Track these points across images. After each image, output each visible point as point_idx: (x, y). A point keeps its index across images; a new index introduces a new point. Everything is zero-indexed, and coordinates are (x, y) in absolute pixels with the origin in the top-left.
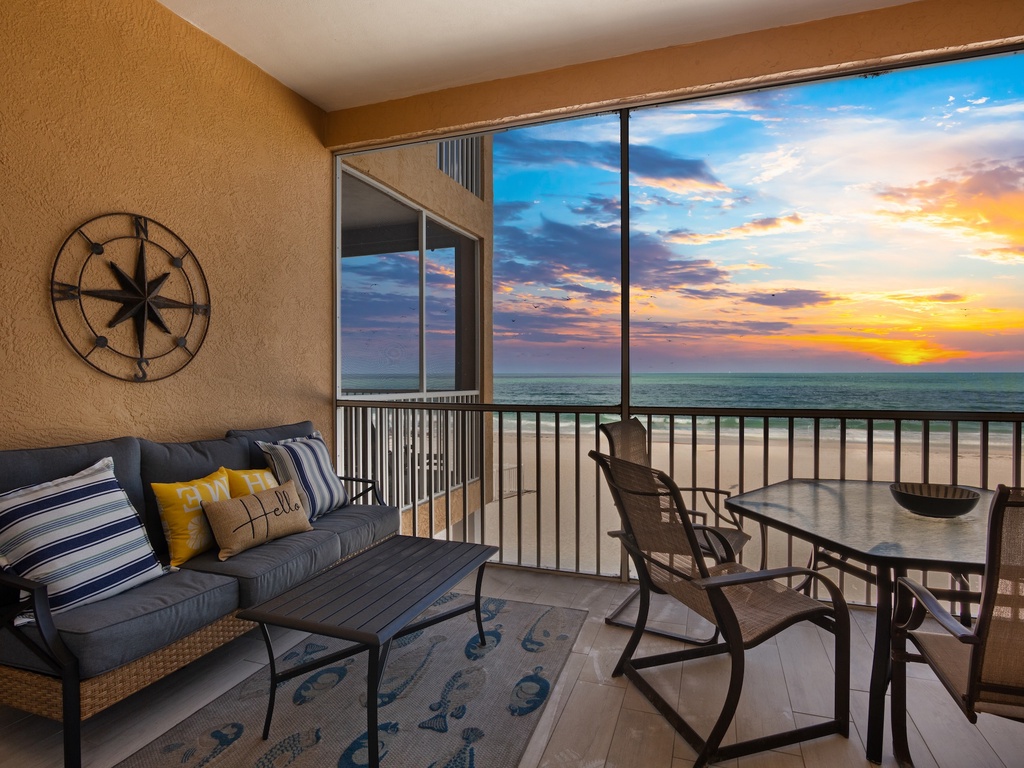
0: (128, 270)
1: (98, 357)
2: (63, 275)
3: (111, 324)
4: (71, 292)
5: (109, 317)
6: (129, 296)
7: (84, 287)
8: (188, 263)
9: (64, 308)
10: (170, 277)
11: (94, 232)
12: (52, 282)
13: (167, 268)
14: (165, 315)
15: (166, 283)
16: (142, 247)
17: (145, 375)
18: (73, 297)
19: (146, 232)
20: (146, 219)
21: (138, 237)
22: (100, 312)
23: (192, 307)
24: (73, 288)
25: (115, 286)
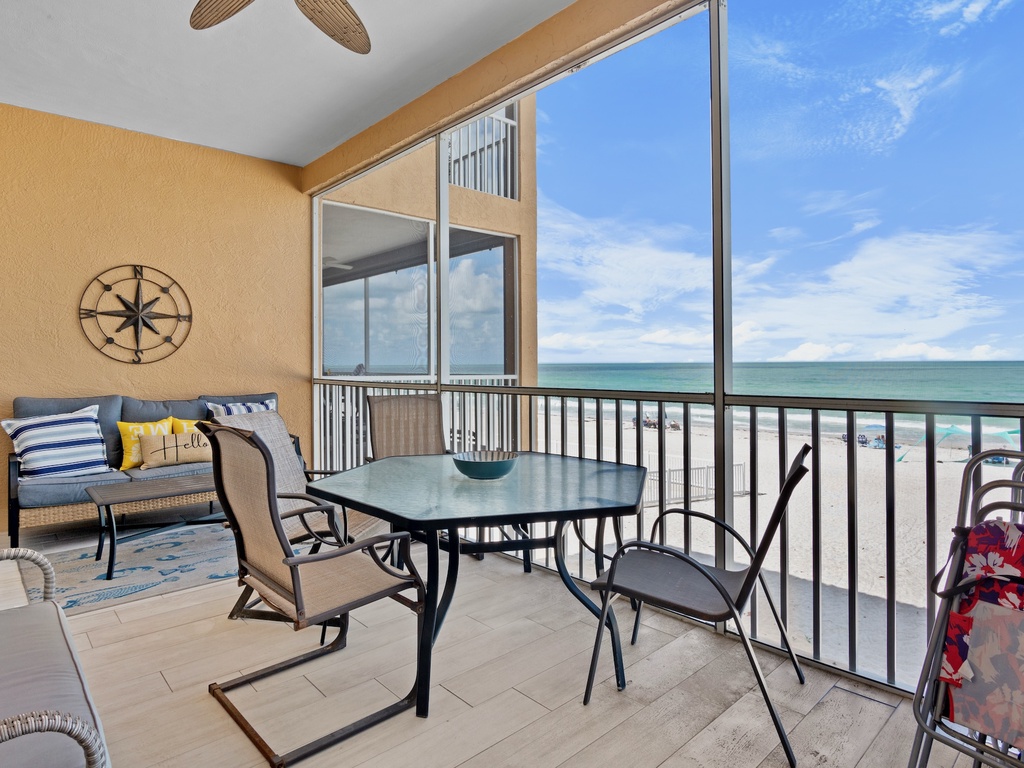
0: (130, 298)
1: (108, 349)
2: (87, 305)
3: (118, 330)
4: (90, 314)
5: (117, 326)
6: (128, 313)
7: (99, 310)
8: (174, 290)
9: (88, 323)
10: (160, 300)
11: (106, 279)
12: (80, 309)
13: (158, 294)
14: (156, 323)
15: (158, 303)
16: (139, 285)
17: (140, 360)
18: (92, 316)
19: (141, 274)
20: (141, 267)
21: (136, 277)
22: (110, 324)
23: (178, 317)
24: (92, 311)
25: (121, 308)
